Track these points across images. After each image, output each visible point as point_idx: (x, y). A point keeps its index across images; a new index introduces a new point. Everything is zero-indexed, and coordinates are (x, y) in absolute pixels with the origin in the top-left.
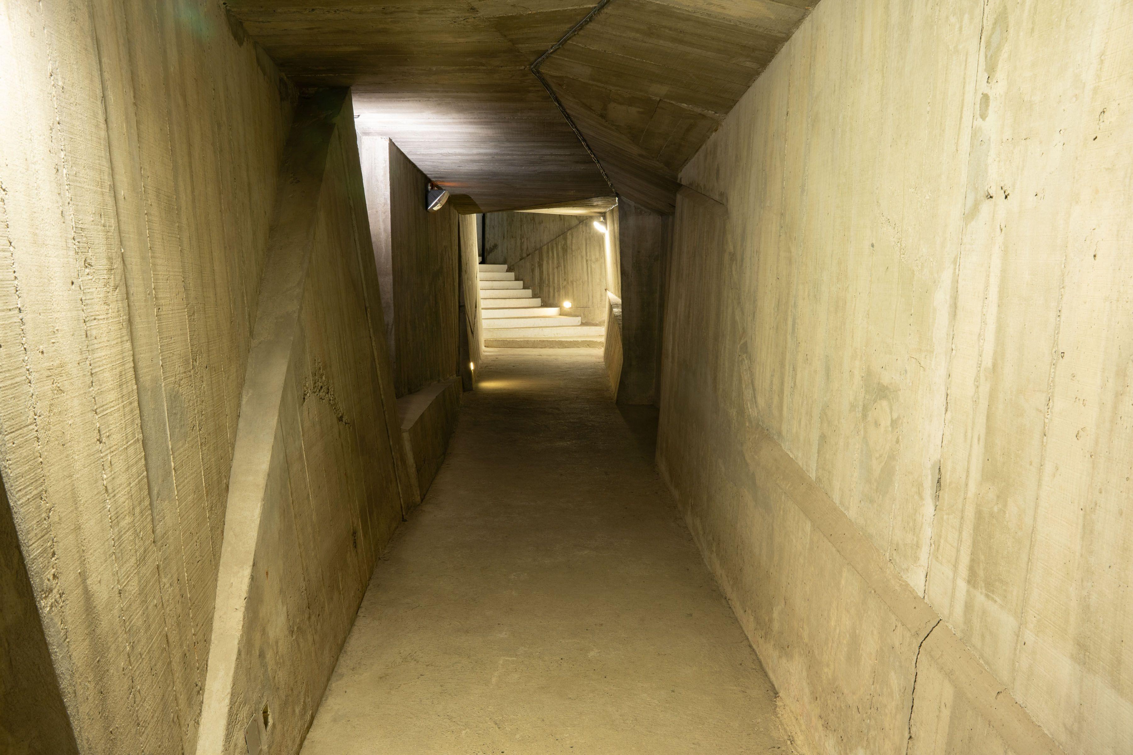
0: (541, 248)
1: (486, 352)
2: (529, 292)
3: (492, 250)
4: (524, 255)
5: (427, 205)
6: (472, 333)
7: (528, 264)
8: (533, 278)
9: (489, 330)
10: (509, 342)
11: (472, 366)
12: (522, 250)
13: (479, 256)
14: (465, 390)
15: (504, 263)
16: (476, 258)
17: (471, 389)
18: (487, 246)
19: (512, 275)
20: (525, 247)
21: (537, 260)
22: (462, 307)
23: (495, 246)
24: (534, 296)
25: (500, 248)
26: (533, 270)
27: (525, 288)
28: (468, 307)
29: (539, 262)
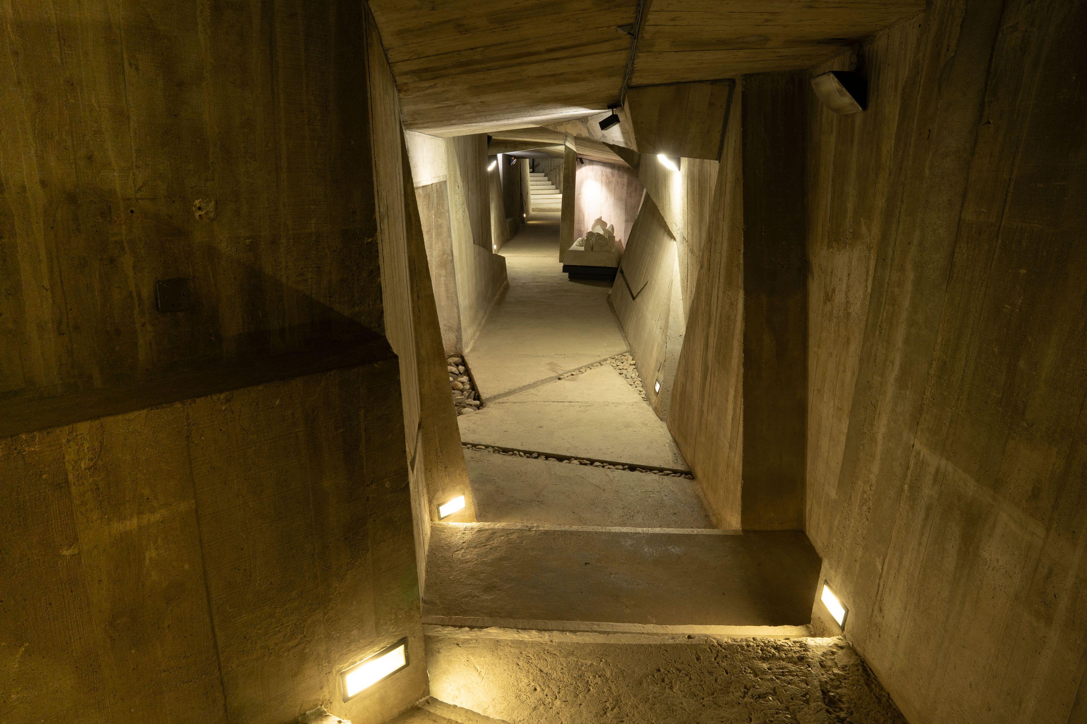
0: (560, 166)
1: (532, 213)
2: (554, 187)
3: (537, 166)
4: (552, 169)
5: (510, 164)
6: (525, 204)
7: (554, 173)
8: (556, 180)
9: (534, 204)
10: (543, 209)
11: (525, 215)
12: (551, 166)
13: (530, 168)
14: (522, 223)
15: (543, 172)
16: (528, 170)
17: (524, 223)
18: (535, 164)
19: (546, 178)
20: (553, 165)
21: (558, 171)
22: (521, 194)
23: (539, 164)
24: (557, 189)
25: (541, 165)
26: (556, 176)
27: (552, 184)
28: (524, 194)
29: (558, 173)
